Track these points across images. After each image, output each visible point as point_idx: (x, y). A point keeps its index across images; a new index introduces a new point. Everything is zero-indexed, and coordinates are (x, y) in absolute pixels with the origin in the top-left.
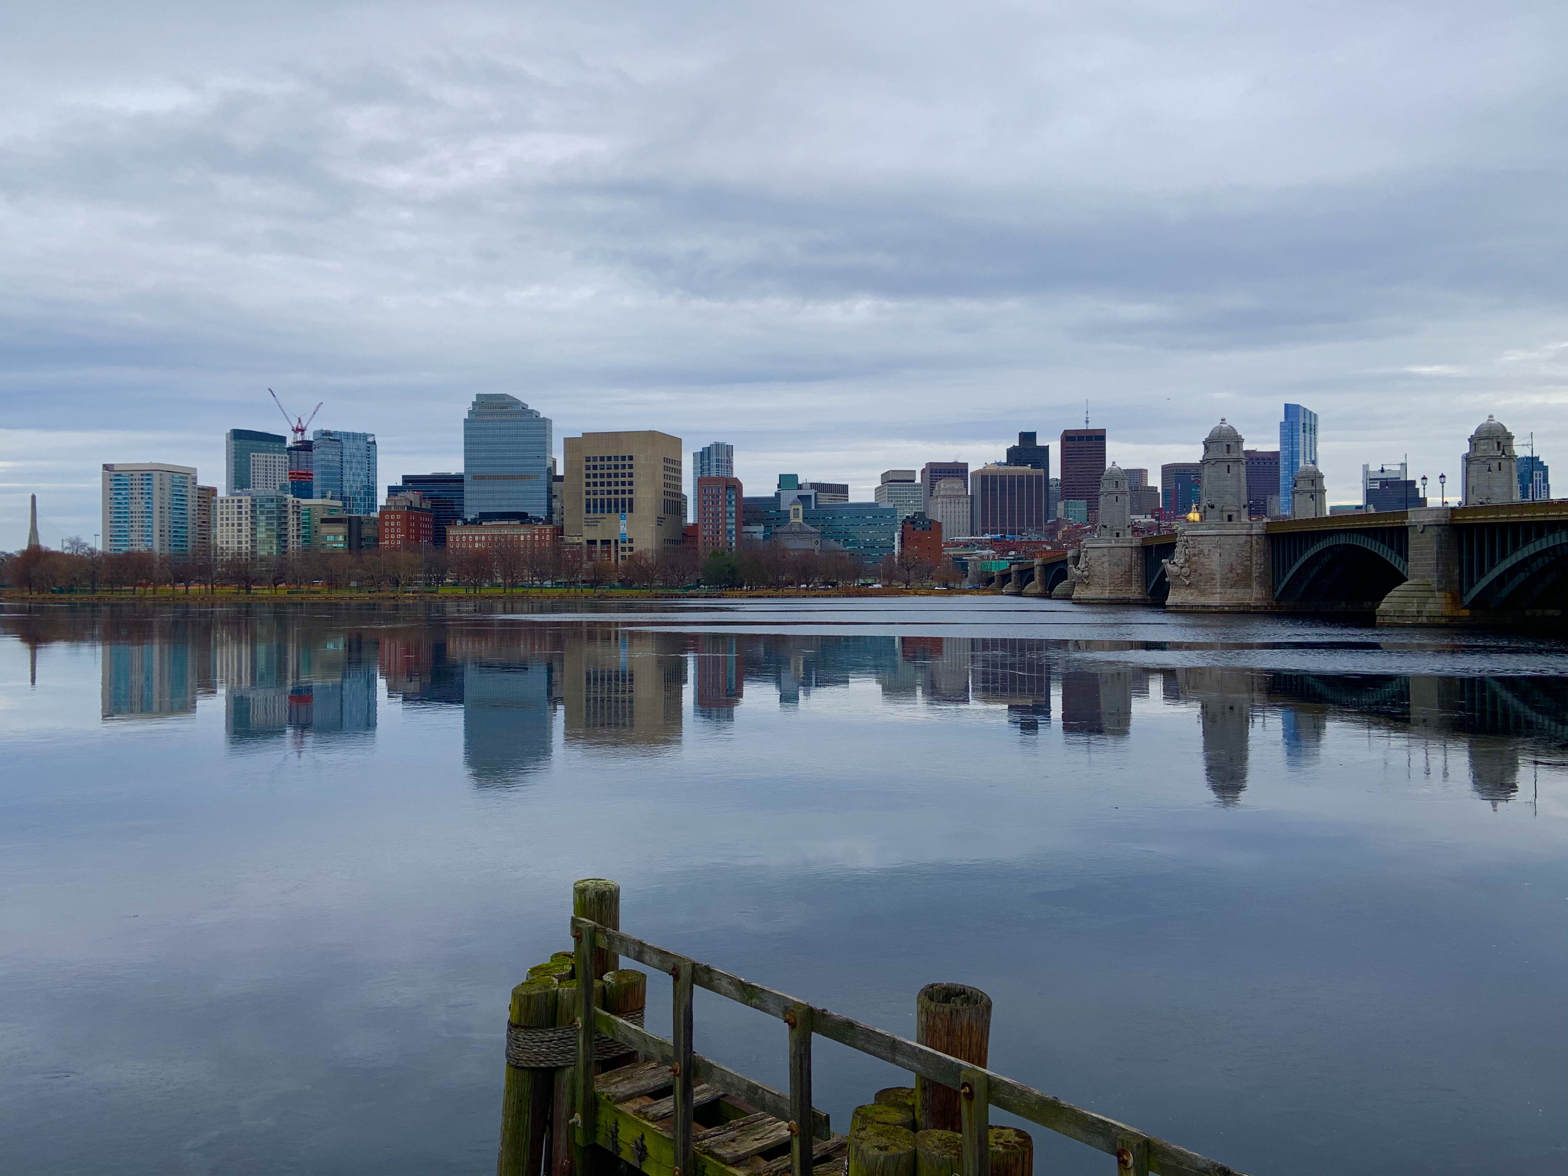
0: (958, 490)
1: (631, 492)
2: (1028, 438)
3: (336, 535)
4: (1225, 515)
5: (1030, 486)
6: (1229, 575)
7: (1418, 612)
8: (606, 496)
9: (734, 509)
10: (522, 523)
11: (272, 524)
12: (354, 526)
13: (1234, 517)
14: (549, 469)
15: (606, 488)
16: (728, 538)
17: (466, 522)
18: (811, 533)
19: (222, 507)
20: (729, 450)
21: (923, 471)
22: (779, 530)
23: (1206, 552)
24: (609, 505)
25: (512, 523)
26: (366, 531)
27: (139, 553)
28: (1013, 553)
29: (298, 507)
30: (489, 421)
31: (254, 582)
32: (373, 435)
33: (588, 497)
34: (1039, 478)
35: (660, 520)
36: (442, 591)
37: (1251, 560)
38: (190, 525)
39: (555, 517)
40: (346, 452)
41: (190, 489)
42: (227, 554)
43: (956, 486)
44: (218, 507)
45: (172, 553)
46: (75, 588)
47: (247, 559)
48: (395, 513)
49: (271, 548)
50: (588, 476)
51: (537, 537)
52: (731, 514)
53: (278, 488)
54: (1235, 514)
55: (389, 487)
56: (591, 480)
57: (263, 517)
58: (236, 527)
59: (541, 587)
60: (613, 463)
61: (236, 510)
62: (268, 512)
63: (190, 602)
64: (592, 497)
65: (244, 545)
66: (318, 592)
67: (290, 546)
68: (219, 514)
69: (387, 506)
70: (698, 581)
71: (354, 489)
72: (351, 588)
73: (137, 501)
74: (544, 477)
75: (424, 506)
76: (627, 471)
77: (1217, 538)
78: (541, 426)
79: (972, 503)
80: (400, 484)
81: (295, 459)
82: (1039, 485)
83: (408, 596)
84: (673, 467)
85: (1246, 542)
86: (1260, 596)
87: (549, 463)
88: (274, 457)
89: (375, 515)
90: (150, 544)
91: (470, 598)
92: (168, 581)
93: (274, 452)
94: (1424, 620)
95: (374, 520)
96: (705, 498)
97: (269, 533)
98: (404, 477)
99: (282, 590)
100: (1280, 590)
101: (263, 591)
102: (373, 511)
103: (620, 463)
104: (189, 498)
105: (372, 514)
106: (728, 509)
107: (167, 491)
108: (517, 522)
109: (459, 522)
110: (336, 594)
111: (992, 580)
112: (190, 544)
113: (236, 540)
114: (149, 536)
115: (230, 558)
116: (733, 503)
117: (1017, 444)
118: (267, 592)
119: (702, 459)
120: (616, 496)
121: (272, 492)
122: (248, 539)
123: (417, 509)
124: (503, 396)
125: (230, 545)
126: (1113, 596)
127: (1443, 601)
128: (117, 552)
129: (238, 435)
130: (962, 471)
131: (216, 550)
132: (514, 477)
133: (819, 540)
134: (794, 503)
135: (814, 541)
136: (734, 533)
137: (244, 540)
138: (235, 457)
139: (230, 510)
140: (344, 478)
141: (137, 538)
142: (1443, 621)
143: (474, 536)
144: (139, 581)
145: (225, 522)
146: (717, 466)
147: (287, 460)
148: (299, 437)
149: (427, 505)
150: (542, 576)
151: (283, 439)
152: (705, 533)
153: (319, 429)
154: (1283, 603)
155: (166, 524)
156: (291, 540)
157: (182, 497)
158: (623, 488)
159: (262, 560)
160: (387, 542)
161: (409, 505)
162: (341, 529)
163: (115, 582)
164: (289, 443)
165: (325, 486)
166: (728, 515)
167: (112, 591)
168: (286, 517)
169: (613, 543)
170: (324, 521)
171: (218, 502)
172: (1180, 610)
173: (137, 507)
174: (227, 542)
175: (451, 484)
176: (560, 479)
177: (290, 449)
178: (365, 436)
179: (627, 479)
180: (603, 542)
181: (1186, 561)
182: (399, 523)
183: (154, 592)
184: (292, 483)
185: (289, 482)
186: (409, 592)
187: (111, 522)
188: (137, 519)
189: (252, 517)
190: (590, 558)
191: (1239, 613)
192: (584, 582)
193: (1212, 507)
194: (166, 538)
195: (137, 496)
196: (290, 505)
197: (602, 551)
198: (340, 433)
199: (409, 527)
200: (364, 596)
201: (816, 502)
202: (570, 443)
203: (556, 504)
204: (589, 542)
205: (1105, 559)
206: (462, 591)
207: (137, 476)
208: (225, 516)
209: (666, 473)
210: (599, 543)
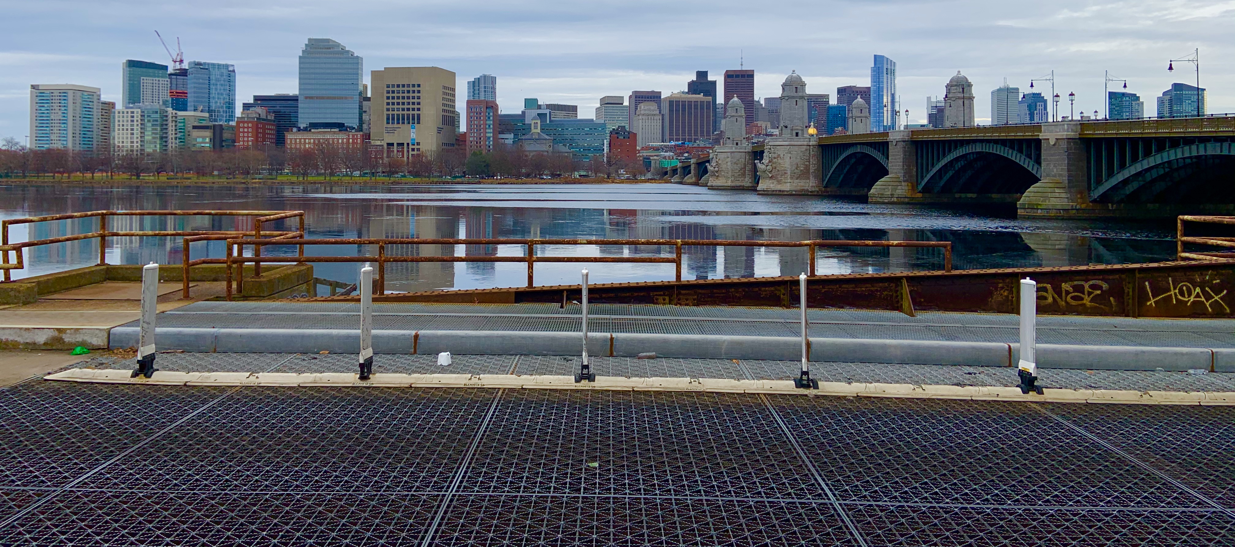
0: (653, 111)
1: (419, 109)
2: (702, 75)
3: (204, 138)
4: (794, 133)
5: (702, 108)
6: (796, 171)
7: (891, 194)
8: (401, 112)
9: (492, 122)
10: (340, 131)
11: (156, 130)
12: (217, 132)
13: (800, 134)
14: (360, 94)
15: (401, 106)
16: (487, 143)
17: (299, 129)
18: (546, 139)
19: (119, 117)
20: (493, 80)
21: (630, 97)
22: (523, 137)
23: (782, 156)
24: (403, 119)
25: (333, 130)
26: (226, 135)
27: (58, 150)
28: (686, 155)
29: (176, 117)
30: (317, 58)
31: (143, 171)
32: (233, 66)
33: (388, 113)
34: (708, 102)
35: (439, 130)
36: (280, 178)
37: (809, 162)
38: (95, 130)
39: (365, 126)
40: (213, 77)
41: (95, 103)
42: (123, 151)
43: (652, 108)
44: (116, 117)
45: (81, 149)
46: (10, 174)
47: (137, 155)
48: (248, 122)
49: (156, 146)
50: (388, 98)
51: (351, 140)
52: (489, 126)
53: (161, 103)
54: (800, 132)
55: (244, 104)
56: (390, 101)
57: (150, 124)
58: (129, 131)
59: (351, 176)
60: (406, 89)
61: (129, 119)
62: (154, 121)
63: (95, 185)
64: (391, 112)
65: (135, 145)
66: (189, 179)
67: (170, 145)
68: (116, 121)
69: (242, 118)
70: (464, 172)
71: (218, 104)
72: (214, 176)
73: (56, 111)
74: (357, 98)
75: (269, 118)
76: (416, 95)
77: (788, 147)
78: (355, 62)
79: (663, 119)
80: (252, 101)
81: (174, 82)
82: (708, 108)
83: (255, 181)
84: (449, 92)
85: (806, 150)
86: (814, 185)
87: (361, 88)
88: (159, 81)
89: (233, 123)
90: (65, 143)
91: (299, 183)
92: (79, 170)
93: (158, 77)
94: (895, 200)
95: (232, 127)
96: (472, 114)
97: (154, 136)
98: (255, 96)
99: (163, 178)
100: (827, 180)
101: (148, 178)
102: (232, 121)
103: (411, 89)
104: (95, 110)
105: (231, 123)
106: (488, 122)
107: (78, 105)
108: (337, 130)
109: (295, 130)
110: (203, 179)
111: (666, 173)
112: (95, 143)
113: (129, 140)
114: (64, 137)
115: (125, 153)
116: (491, 118)
117: (695, 79)
118: (152, 178)
119: (474, 86)
120: (408, 112)
121: (156, 106)
122: (139, 140)
123: (263, 120)
124: (328, 40)
125: (124, 144)
126: (733, 184)
127: (906, 188)
128: (42, 149)
129: (132, 64)
130: (657, 97)
131: (114, 147)
132: (334, 98)
133: (552, 144)
134: (534, 119)
135: (548, 145)
136: (491, 139)
137: (135, 140)
138: (129, 80)
139: (125, 119)
140: (211, 96)
141: (56, 138)
142: (907, 200)
143: (305, 139)
144: (57, 170)
145: (121, 127)
146: (485, 91)
147: (169, 83)
148: (178, 66)
149: (271, 117)
150: (354, 168)
151: (166, 68)
152: (471, 139)
153: (192, 60)
154: (828, 189)
155: (78, 129)
156: (170, 141)
157: (89, 109)
158: (413, 107)
159: (148, 155)
160: (241, 143)
161: (258, 116)
162: (208, 133)
163: (40, 170)
164: (170, 70)
165: (197, 101)
166: (487, 126)
167: (38, 176)
168: (167, 125)
169: (405, 145)
170: (195, 127)
171: (117, 112)
172: (766, 194)
173: (56, 116)
174: (123, 142)
175: (290, 102)
176: (368, 99)
177: (170, 75)
178: (227, 66)
179: (416, 101)
180: (398, 144)
181: (770, 162)
182: (250, 130)
183: (69, 177)
184: (172, 99)
185: (170, 99)
186: (256, 179)
187: (36, 127)
188: (56, 125)
189: (141, 124)
190: (388, 157)
191: (800, 195)
192: (383, 172)
193: (786, 127)
194: (77, 139)
195: (56, 108)
196: (170, 116)
197: (398, 151)
198: (208, 64)
199: (258, 133)
200: (224, 181)
201: (550, 118)
202: (375, 75)
203: (365, 117)
204: (388, 144)
205: (729, 159)
206: (294, 179)
207: (56, 93)
208: (121, 123)
209: (445, 96)
210: (395, 145)
